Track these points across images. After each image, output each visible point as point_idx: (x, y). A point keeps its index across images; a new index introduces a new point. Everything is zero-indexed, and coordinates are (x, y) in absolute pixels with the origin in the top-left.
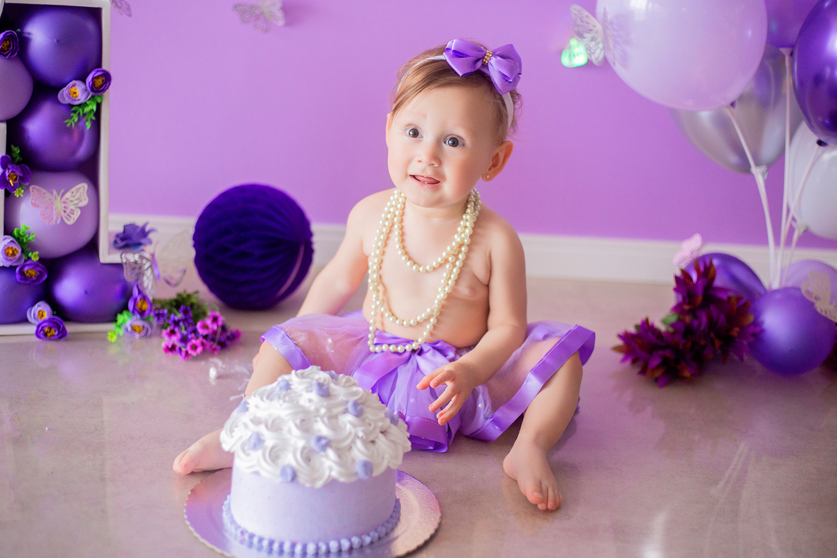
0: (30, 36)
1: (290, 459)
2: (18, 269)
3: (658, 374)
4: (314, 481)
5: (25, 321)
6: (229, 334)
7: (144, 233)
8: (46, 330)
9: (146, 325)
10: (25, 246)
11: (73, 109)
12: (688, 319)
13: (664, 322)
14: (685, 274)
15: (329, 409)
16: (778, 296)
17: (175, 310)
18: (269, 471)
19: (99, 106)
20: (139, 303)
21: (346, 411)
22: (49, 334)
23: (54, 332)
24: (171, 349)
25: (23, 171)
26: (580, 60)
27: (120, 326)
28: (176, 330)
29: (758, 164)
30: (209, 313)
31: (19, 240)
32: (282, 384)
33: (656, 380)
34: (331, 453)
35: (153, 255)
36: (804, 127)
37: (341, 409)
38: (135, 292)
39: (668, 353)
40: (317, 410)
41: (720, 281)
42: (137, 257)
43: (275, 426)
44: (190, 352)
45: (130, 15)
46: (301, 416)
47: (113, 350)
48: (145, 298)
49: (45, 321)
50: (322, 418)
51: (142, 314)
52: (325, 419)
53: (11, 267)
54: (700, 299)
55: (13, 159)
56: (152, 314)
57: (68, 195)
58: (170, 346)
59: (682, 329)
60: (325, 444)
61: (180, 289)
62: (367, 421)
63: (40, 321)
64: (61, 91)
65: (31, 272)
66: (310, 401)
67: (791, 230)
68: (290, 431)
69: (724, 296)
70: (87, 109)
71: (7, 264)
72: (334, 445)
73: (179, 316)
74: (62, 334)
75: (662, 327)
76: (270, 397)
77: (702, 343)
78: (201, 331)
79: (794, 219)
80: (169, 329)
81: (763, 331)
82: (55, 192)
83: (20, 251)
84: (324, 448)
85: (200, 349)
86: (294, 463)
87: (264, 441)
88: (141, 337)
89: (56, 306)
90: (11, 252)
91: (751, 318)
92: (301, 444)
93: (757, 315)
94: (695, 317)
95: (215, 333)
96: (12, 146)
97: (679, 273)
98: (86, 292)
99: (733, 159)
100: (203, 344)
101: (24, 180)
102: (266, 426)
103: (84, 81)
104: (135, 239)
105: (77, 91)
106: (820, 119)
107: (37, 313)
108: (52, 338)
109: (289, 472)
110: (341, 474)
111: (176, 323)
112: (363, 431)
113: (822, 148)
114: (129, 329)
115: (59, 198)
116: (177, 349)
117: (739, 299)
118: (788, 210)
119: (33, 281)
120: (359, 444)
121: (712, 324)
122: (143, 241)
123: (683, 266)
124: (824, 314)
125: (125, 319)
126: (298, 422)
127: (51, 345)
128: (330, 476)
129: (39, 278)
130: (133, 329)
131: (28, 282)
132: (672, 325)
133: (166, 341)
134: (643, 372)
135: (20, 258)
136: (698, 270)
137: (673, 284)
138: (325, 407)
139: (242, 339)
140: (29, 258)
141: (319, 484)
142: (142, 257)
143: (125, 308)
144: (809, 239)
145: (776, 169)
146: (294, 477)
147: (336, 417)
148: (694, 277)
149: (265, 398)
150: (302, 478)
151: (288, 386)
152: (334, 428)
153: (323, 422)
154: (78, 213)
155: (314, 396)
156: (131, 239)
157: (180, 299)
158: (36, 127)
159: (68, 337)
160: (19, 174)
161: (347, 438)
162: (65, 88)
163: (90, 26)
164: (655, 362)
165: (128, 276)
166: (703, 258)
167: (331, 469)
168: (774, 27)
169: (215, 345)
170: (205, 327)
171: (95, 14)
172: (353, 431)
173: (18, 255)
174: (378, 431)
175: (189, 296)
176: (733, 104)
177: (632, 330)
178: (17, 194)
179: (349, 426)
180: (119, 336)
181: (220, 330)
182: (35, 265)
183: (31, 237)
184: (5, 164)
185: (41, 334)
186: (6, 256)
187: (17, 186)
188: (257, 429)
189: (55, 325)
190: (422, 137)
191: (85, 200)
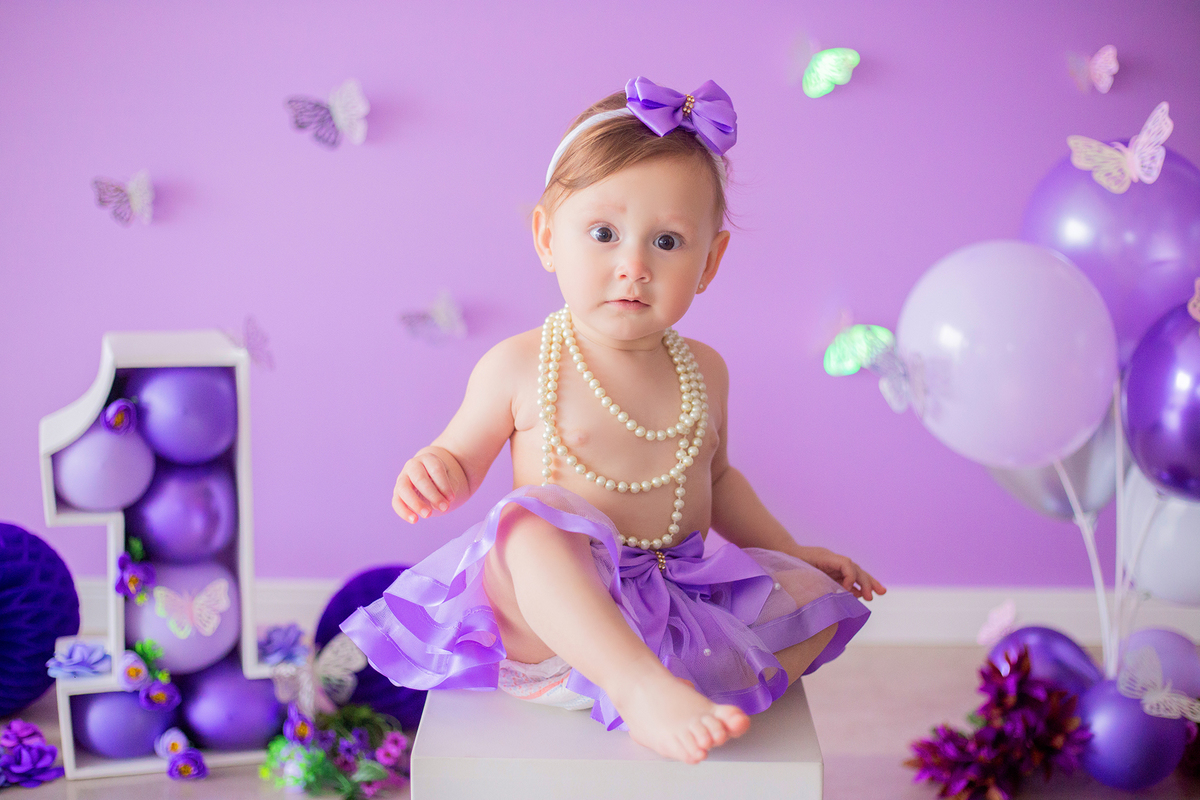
0: (150, 406)
2: (142, 695)
5: (152, 753)
8: (182, 767)
10: (152, 664)
16: (1111, 692)
17: (344, 733)
20: (298, 728)
22: (185, 774)
23: (191, 770)
25: (147, 571)
27: (272, 756)
28: (351, 759)
29: (1084, 510)
30: (388, 735)
31: (143, 656)
38: (292, 714)
39: (974, 775)
41: (1040, 669)
49: (181, 756)
51: (302, 740)
53: (134, 691)
54: (1011, 699)
55: (133, 556)
56: (316, 740)
59: (991, 737)
63: (173, 757)
65: (160, 696)
69: (1041, 693)
71: (129, 688)
73: (352, 740)
74: (201, 772)
75: (967, 728)
77: (1017, 754)
81: (1091, 736)
83: (145, 671)
89: (193, 734)
90: (134, 673)
91: (1075, 723)
93: (1084, 715)
94: (1008, 722)
95: (398, 762)
96: (131, 540)
98: (229, 716)
101: (149, 581)
107: (168, 745)
108: (189, 778)
111: (351, 751)
117: (1061, 694)
118: (1124, 573)
119: (163, 706)
121: (1029, 731)
122: (295, 649)
125: (279, 746)
127: (188, 786)
129: (169, 701)
131: (157, 707)
134: (944, 793)
135: (145, 680)
136: (1009, 660)
140: (156, 679)
143: (279, 732)
148: (1005, 669)
154: (216, 620)
160: (141, 575)
163: (223, 385)
164: (960, 784)
165: (283, 695)
169: (399, 777)
170: (387, 755)
171: (228, 373)
173: (142, 677)
177: (929, 736)
178: (139, 601)
182: (164, 688)
183: (160, 654)
184: (123, 564)
185: (174, 772)
186: (127, 675)
187: (139, 591)
189: (194, 760)
190: (618, 239)
191: (224, 603)
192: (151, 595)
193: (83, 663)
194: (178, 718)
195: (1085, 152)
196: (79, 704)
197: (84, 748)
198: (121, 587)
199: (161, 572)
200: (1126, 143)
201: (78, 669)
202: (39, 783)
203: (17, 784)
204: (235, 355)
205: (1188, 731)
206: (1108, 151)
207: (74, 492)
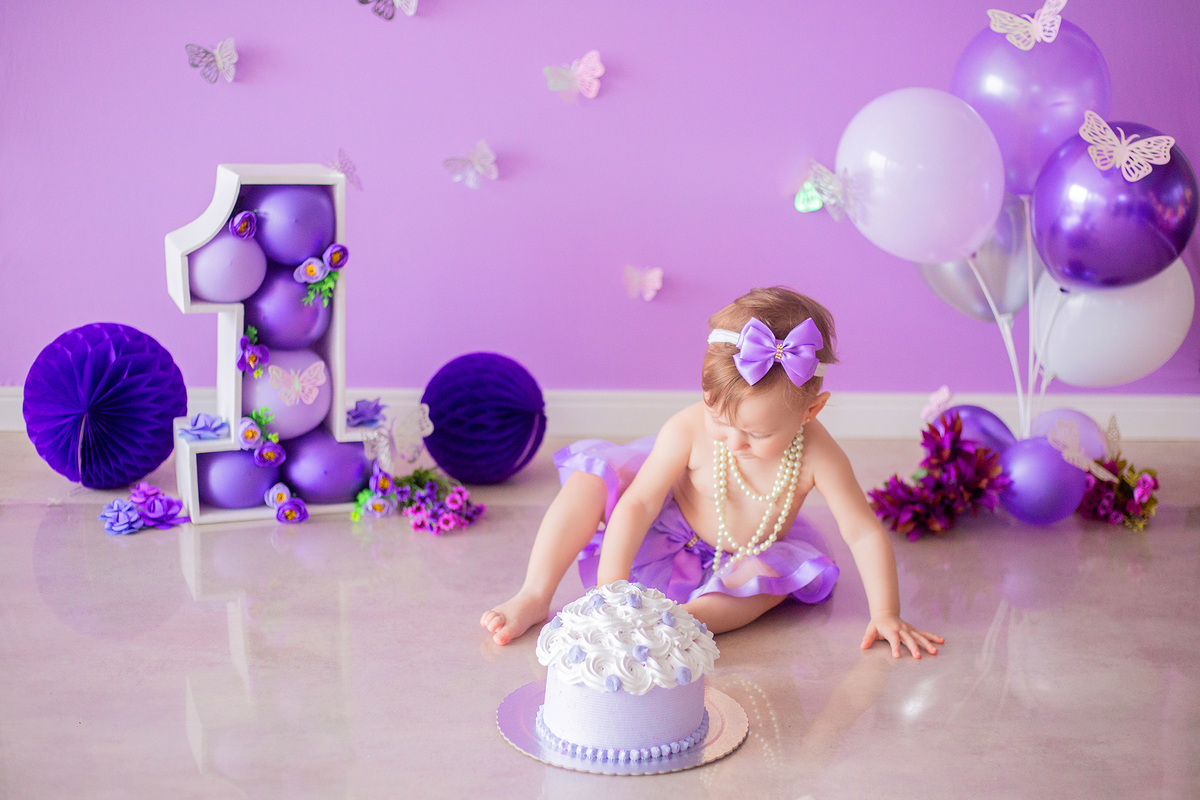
0: (266, 216)
1: (613, 669)
2: (256, 453)
3: (910, 527)
4: (638, 689)
5: (262, 504)
6: (473, 509)
7: (377, 409)
8: (287, 512)
9: (387, 504)
10: (265, 429)
11: (310, 286)
12: (937, 473)
13: (914, 478)
14: (933, 429)
15: (644, 620)
16: (1027, 446)
17: (416, 487)
18: (593, 681)
19: (335, 282)
20: (381, 482)
21: (660, 622)
22: (289, 518)
23: (295, 515)
24: (420, 526)
25: (262, 351)
26: (816, 205)
27: (360, 506)
28: (423, 506)
29: (1001, 311)
30: (450, 488)
32: (596, 599)
33: (908, 534)
34: (652, 661)
35: (390, 431)
36: (1046, 276)
37: (656, 620)
38: (376, 471)
39: (918, 509)
40: (634, 621)
41: (967, 434)
42: (375, 434)
43: (595, 639)
44: (443, 527)
45: (361, 189)
46: (620, 628)
47: (356, 530)
48: (386, 476)
49: (286, 504)
50: (639, 629)
51: (384, 491)
52: (642, 629)
53: (250, 449)
54: (947, 453)
55: (251, 339)
56: (395, 492)
57: (306, 374)
58: (420, 524)
59: (932, 484)
60: (645, 653)
61: (416, 466)
62: (680, 630)
63: (279, 505)
64: (297, 270)
65: (269, 454)
66: (627, 613)
67: (1040, 379)
68: (610, 643)
69: (970, 449)
70: (325, 287)
71: (246, 447)
72: (654, 654)
73: (423, 493)
74: (304, 516)
75: (911, 483)
76: (585, 611)
77: (952, 496)
78: (450, 506)
79: (1041, 367)
80: (415, 505)
81: (1012, 482)
82: (292, 372)
83: (259, 433)
84: (645, 657)
85: (452, 524)
86: (619, 674)
87: (586, 654)
88: (382, 517)
89: (294, 488)
90: (251, 435)
91: (999, 470)
92: (623, 654)
93: (1005, 465)
94: (944, 470)
95: (461, 508)
96: (249, 327)
97: (926, 429)
98: (326, 473)
99: (978, 308)
100: (454, 519)
101: (263, 360)
102: (586, 639)
103: (321, 259)
104: (369, 416)
105: (313, 269)
106: (1060, 268)
107: (275, 496)
108: (293, 521)
109: (615, 682)
110: (662, 680)
111: (423, 500)
112: (678, 640)
113: (1064, 295)
114: (370, 508)
115: (296, 378)
116: (427, 524)
117: (986, 452)
118: (1035, 358)
119: (272, 464)
120: (676, 651)
121: (960, 478)
122: (377, 417)
123: (931, 420)
124: (1071, 462)
125: (365, 497)
126: (617, 633)
127: (292, 528)
128: (652, 682)
129: (277, 459)
130: (374, 508)
131: (266, 465)
132: (922, 480)
133: (412, 519)
134: (894, 528)
135: (258, 441)
136: (944, 423)
137: (921, 438)
138: (641, 619)
139: (485, 514)
140: (268, 439)
141: (643, 692)
142: (380, 434)
143: (365, 486)
144: (1058, 386)
145: (1021, 318)
146: (620, 685)
147: (651, 628)
148: (942, 430)
149: (579, 613)
150: (627, 687)
151: (602, 600)
152: (651, 637)
153: (641, 633)
154: (316, 392)
155: (629, 608)
156: (363, 415)
157: (417, 475)
158: (272, 307)
159: (310, 518)
160: (259, 355)
161: (664, 647)
162: (301, 267)
163: (324, 202)
164: (907, 517)
165: (368, 455)
166: (950, 412)
167: (653, 677)
168: (1012, 175)
169: (463, 520)
170: (453, 501)
171: (326, 190)
172: (669, 640)
173: (257, 438)
174: (691, 639)
175: (427, 472)
176: (974, 255)
177: (881, 487)
178: (256, 375)
179: (665, 636)
180: (361, 517)
181: (465, 506)
182: (274, 447)
183: (270, 419)
184: (244, 344)
185: (281, 517)
186: (245, 438)
187: (256, 367)
188: (577, 643)
189: (296, 507)
191: (322, 379)
192: (265, 370)
193: (205, 428)
194: (282, 475)
195: (1000, 20)
196: (204, 461)
197: (207, 501)
198: (242, 364)
199: (274, 356)
200: (1032, 16)
201: (204, 434)
202: (171, 526)
203: (153, 527)
204: (334, 177)
205: (1088, 483)
206: (1018, 20)
207: (205, 286)
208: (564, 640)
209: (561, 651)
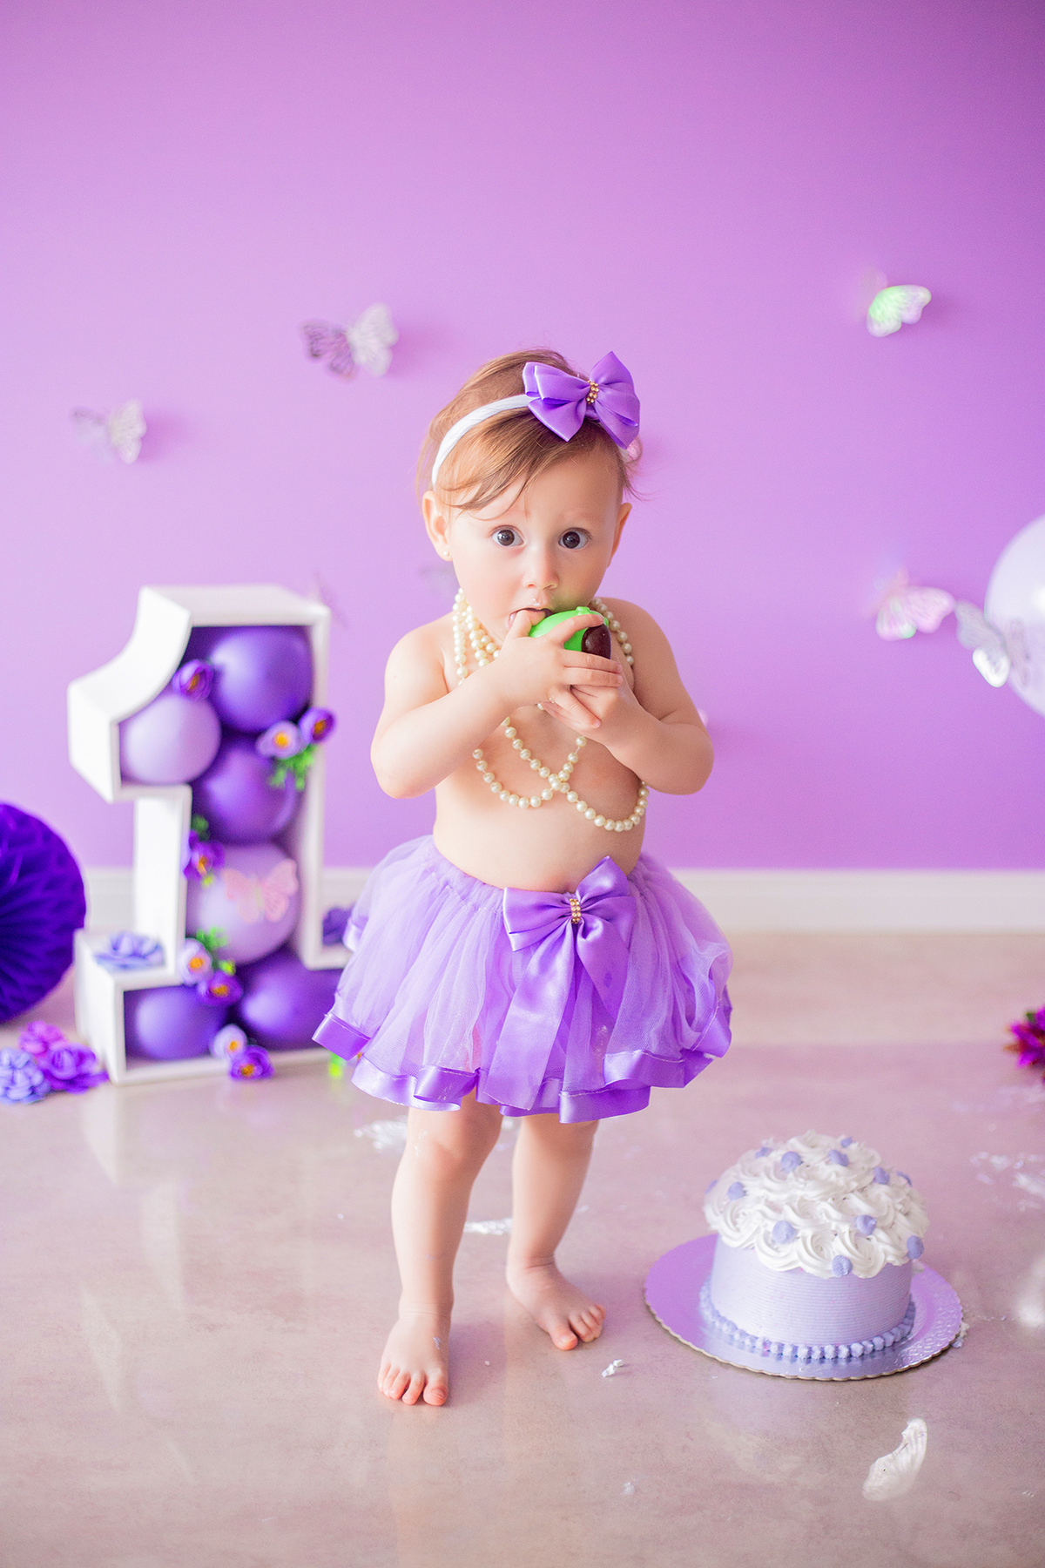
0: (223, 667)
1: (838, 1248)
2: (202, 988)
5: (208, 1052)
8: (244, 1066)
10: (216, 955)
11: (281, 762)
18: (811, 1265)
22: (248, 1074)
23: (254, 1070)
25: (215, 850)
31: (206, 946)
34: (880, 1233)
40: (846, 1183)
43: (805, 1210)
46: (831, 1193)
47: (335, 1087)
49: (242, 1055)
50: (855, 1192)
52: (859, 1193)
53: (194, 983)
55: (200, 835)
57: (272, 880)
60: (872, 1224)
63: (233, 1056)
64: (261, 739)
65: (221, 989)
71: (189, 979)
72: (880, 1223)
74: (267, 1071)
76: (779, 1174)
83: (208, 961)
84: (873, 1229)
86: (847, 1254)
87: (798, 1229)
89: (252, 1033)
90: (197, 963)
92: (845, 1228)
96: (198, 817)
98: (297, 1010)
101: (216, 862)
102: (793, 1209)
103: (299, 726)
104: (338, 927)
105: (283, 737)
107: (226, 1044)
108: (252, 1078)
109: (843, 1264)
110: (895, 1256)
119: (222, 1002)
120: (901, 1217)
127: (250, 1089)
128: (886, 1260)
129: (229, 995)
131: (214, 1003)
135: (207, 972)
138: (852, 1178)
140: (219, 969)
146: (851, 1268)
147: (868, 1189)
151: (799, 1159)
152: (873, 1204)
154: (285, 904)
155: (836, 1167)
159: (273, 1072)
160: (211, 855)
161: (888, 1213)
162: (268, 734)
163: (298, 645)
167: (885, 1252)
171: (302, 632)
172: (890, 1202)
173: (205, 967)
178: (206, 882)
182: (227, 979)
183: (224, 942)
184: (194, 841)
185: (236, 1074)
186: (191, 969)
187: (207, 873)
188: (781, 1218)
189: (257, 1060)
190: (522, 542)
191: (289, 886)
193: (130, 954)
194: (231, 1014)
196: (131, 1000)
197: (136, 1051)
198: (188, 869)
199: (230, 854)
201: (130, 961)
202: (83, 1089)
203: (60, 1091)
204: (311, 611)
207: (141, 762)
208: (764, 1215)
209: (758, 1228)
